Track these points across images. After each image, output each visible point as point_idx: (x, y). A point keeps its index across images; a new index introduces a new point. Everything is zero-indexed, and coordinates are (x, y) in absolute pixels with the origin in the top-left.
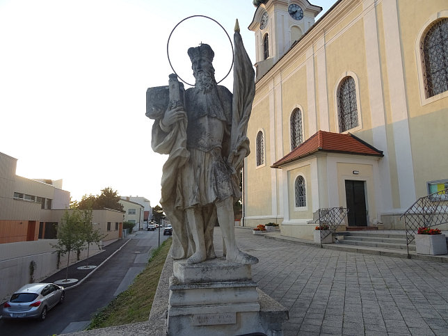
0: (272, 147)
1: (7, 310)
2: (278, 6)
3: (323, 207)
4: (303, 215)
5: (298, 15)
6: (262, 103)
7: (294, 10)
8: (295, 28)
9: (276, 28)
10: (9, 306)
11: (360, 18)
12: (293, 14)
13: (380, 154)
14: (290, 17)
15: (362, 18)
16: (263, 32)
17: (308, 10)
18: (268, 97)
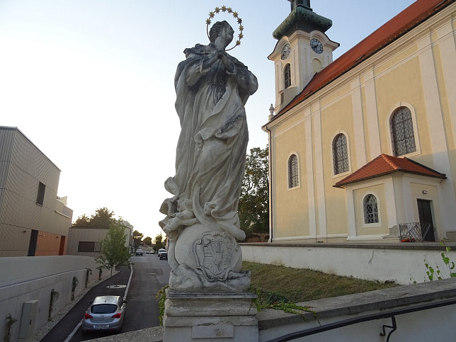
0: (309, 169)
1: (88, 321)
2: (301, 39)
3: (402, 222)
4: (376, 231)
5: (318, 49)
6: (295, 128)
7: (315, 44)
8: (316, 61)
9: (299, 58)
10: (91, 317)
11: (414, 56)
12: (314, 48)
13: (443, 177)
14: (312, 50)
15: (418, 57)
16: (285, 62)
17: (327, 45)
18: (304, 122)
